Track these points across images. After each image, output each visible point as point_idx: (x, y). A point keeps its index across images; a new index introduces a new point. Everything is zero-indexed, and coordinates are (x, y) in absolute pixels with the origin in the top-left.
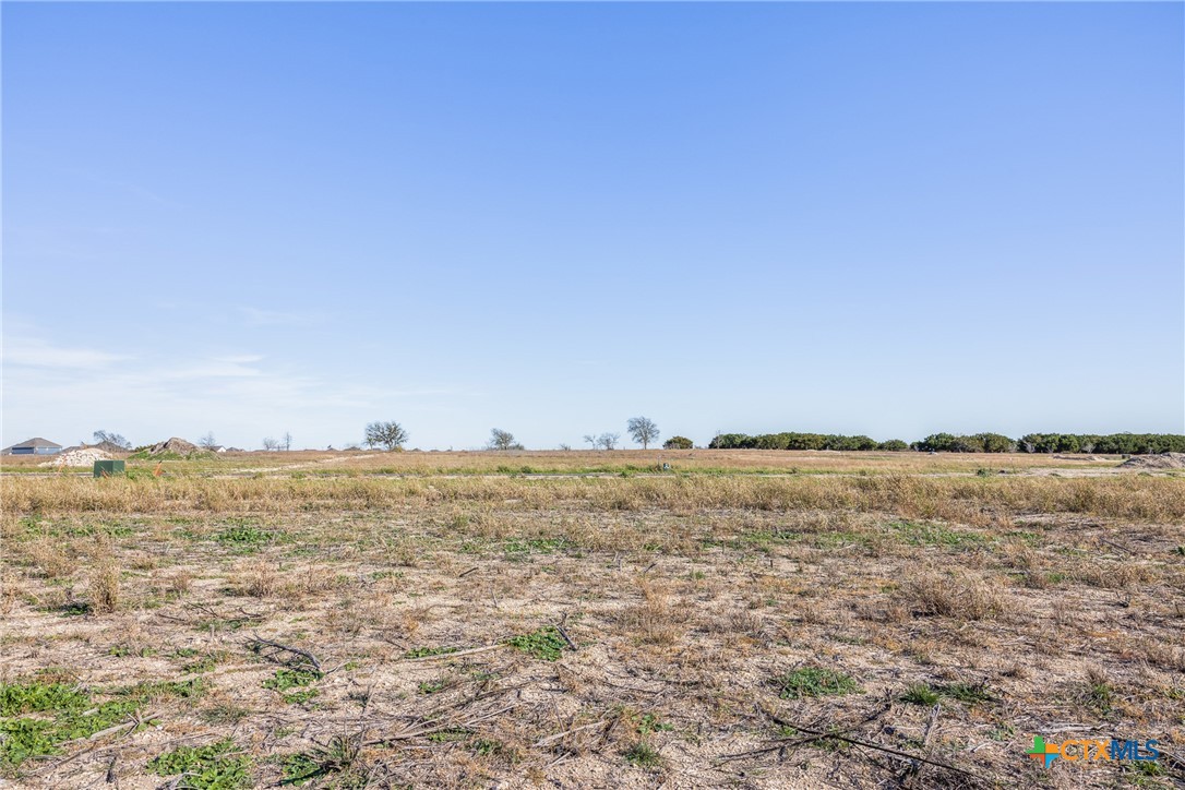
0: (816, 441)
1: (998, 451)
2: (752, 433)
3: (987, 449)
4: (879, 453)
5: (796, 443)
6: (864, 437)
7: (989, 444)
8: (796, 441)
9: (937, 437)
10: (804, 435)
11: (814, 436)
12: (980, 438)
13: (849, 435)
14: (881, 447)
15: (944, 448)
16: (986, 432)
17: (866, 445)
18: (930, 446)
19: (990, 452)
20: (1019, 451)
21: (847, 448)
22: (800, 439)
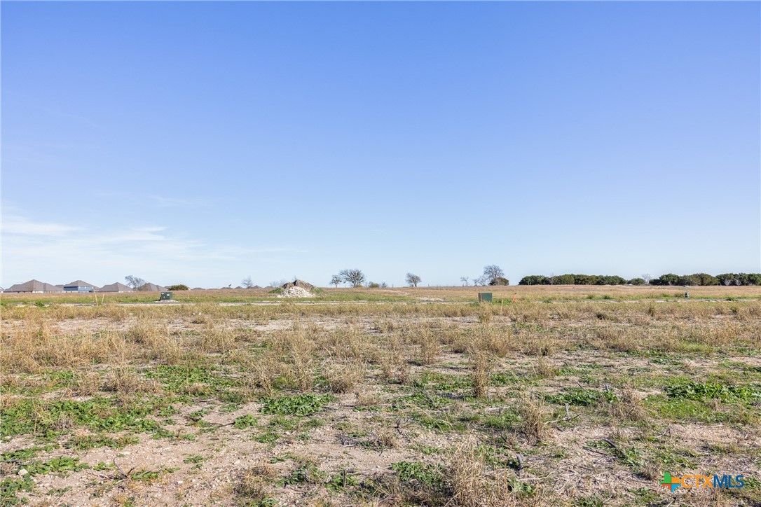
1: (708, 284)
3: (701, 283)
7: (703, 280)
9: (667, 276)
12: (696, 276)
14: (629, 282)
16: (699, 273)
19: (704, 285)
20: (720, 284)
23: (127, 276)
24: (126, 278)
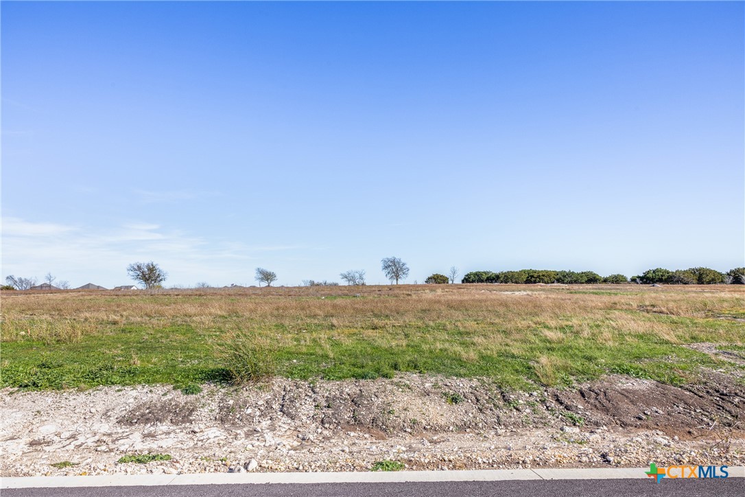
0: (549, 276)
1: (709, 283)
2: (495, 270)
3: (700, 281)
4: (603, 286)
5: (532, 278)
6: (591, 273)
7: (702, 277)
8: (532, 276)
9: (654, 272)
10: (539, 272)
11: (547, 272)
12: (693, 272)
13: (578, 270)
14: (605, 281)
15: (660, 281)
16: (698, 267)
17: (592, 279)
18: (648, 279)
19: (703, 283)
20: (733, 283)
21: (576, 282)
22: (536, 275)
23: (8, 275)
24: (8, 278)
